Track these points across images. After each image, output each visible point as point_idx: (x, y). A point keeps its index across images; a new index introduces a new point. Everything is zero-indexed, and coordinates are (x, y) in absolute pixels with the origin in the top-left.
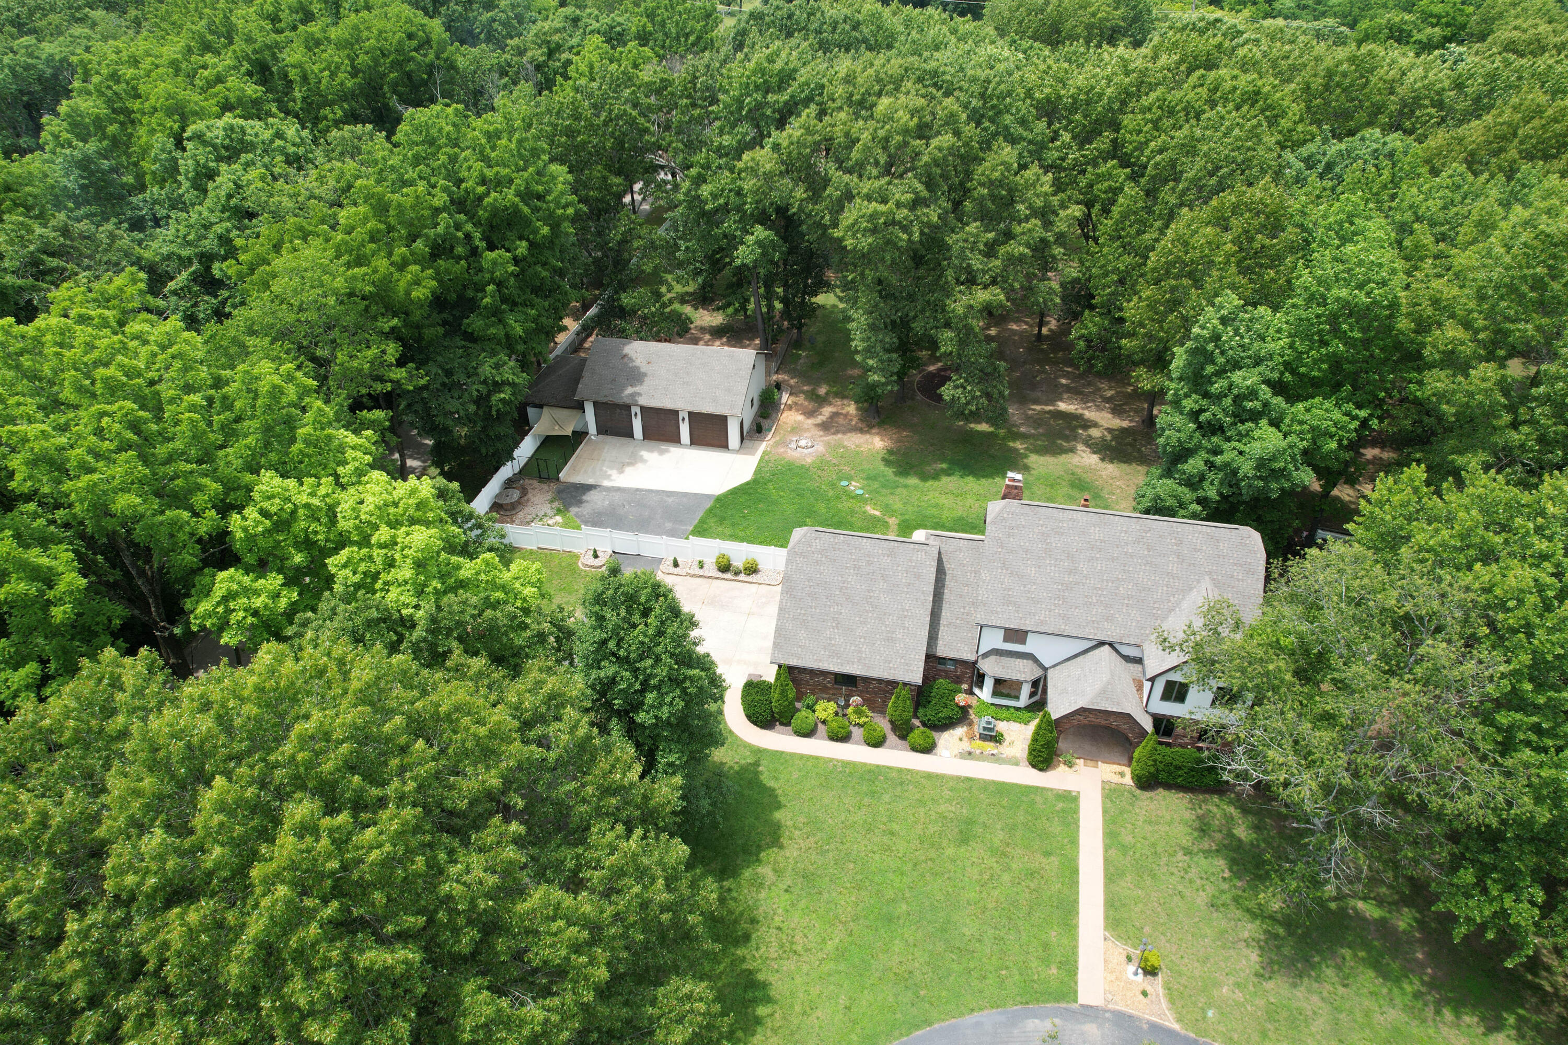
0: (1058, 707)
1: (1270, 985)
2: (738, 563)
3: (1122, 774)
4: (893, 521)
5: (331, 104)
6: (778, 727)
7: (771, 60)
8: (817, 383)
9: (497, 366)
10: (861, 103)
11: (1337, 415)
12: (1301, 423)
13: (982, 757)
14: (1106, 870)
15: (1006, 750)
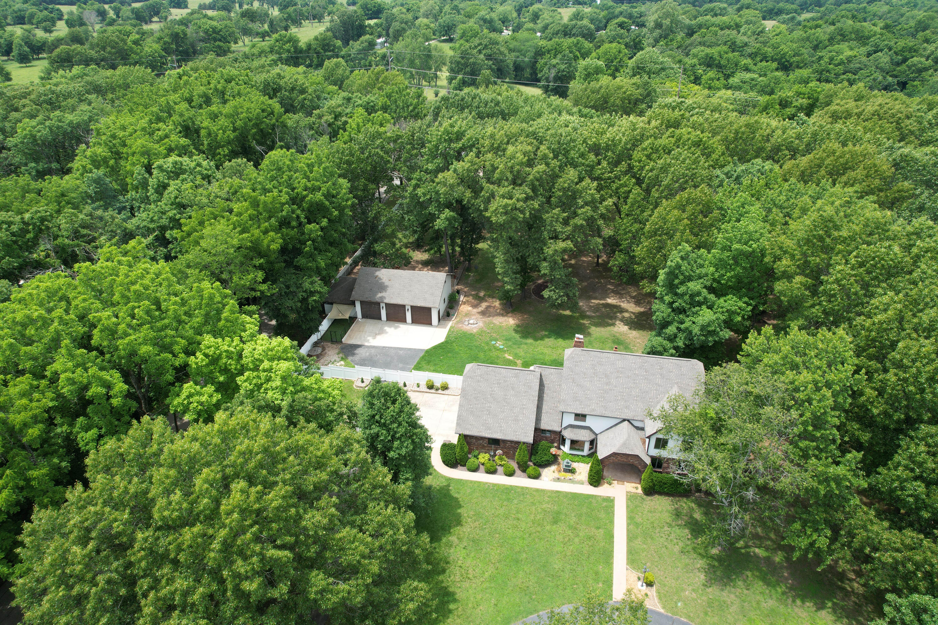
0: (602, 453)
1: (710, 590)
2: (438, 384)
3: (637, 488)
4: (519, 362)
5: (223, 147)
6: (459, 467)
7: (452, 126)
8: (479, 290)
9: (312, 283)
10: (498, 148)
11: (741, 304)
12: (722, 308)
13: (564, 481)
14: (628, 535)
15: (577, 477)
